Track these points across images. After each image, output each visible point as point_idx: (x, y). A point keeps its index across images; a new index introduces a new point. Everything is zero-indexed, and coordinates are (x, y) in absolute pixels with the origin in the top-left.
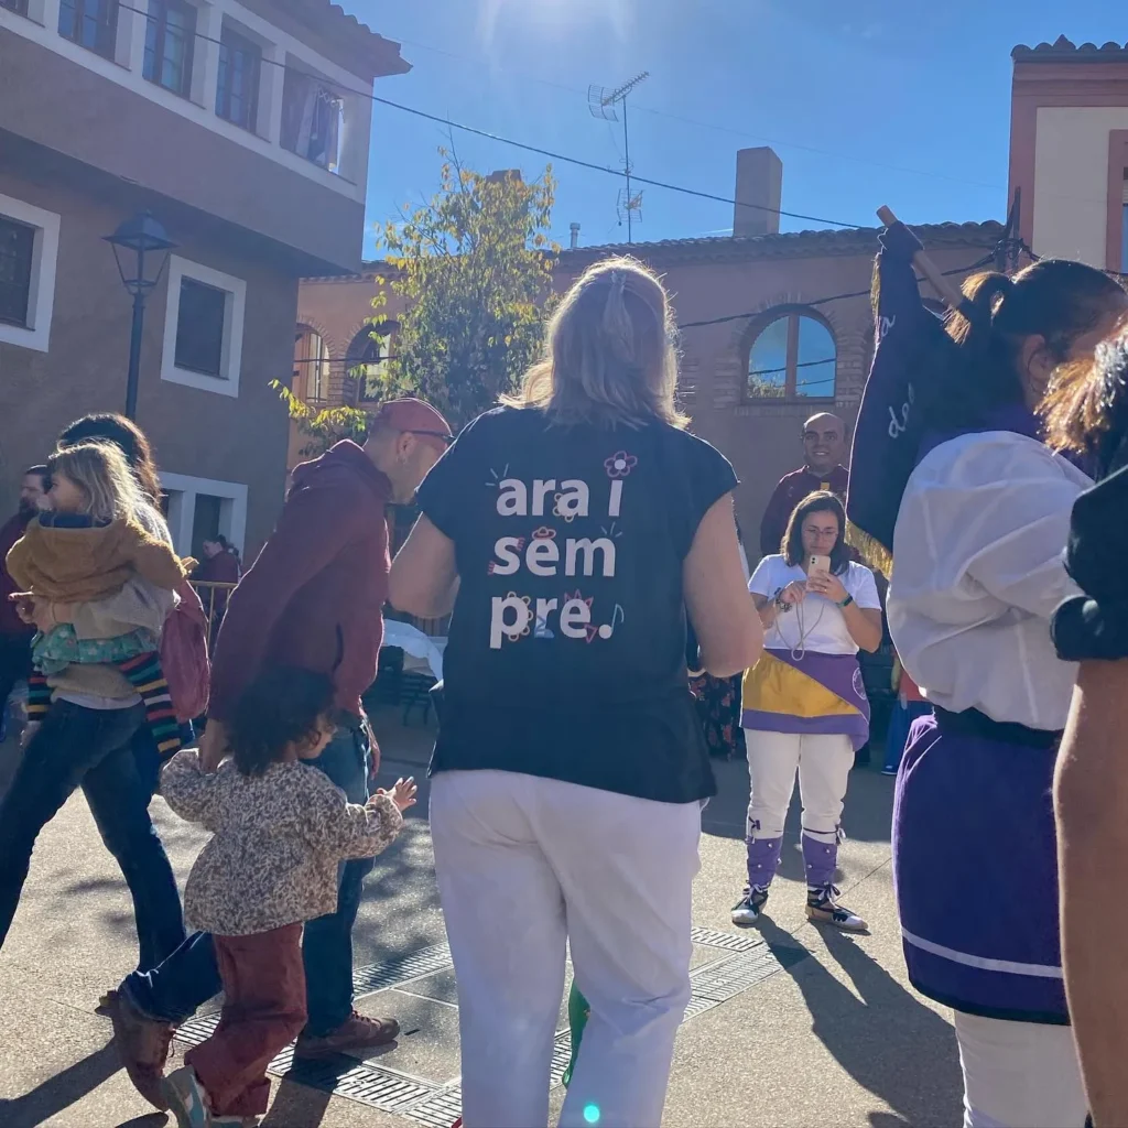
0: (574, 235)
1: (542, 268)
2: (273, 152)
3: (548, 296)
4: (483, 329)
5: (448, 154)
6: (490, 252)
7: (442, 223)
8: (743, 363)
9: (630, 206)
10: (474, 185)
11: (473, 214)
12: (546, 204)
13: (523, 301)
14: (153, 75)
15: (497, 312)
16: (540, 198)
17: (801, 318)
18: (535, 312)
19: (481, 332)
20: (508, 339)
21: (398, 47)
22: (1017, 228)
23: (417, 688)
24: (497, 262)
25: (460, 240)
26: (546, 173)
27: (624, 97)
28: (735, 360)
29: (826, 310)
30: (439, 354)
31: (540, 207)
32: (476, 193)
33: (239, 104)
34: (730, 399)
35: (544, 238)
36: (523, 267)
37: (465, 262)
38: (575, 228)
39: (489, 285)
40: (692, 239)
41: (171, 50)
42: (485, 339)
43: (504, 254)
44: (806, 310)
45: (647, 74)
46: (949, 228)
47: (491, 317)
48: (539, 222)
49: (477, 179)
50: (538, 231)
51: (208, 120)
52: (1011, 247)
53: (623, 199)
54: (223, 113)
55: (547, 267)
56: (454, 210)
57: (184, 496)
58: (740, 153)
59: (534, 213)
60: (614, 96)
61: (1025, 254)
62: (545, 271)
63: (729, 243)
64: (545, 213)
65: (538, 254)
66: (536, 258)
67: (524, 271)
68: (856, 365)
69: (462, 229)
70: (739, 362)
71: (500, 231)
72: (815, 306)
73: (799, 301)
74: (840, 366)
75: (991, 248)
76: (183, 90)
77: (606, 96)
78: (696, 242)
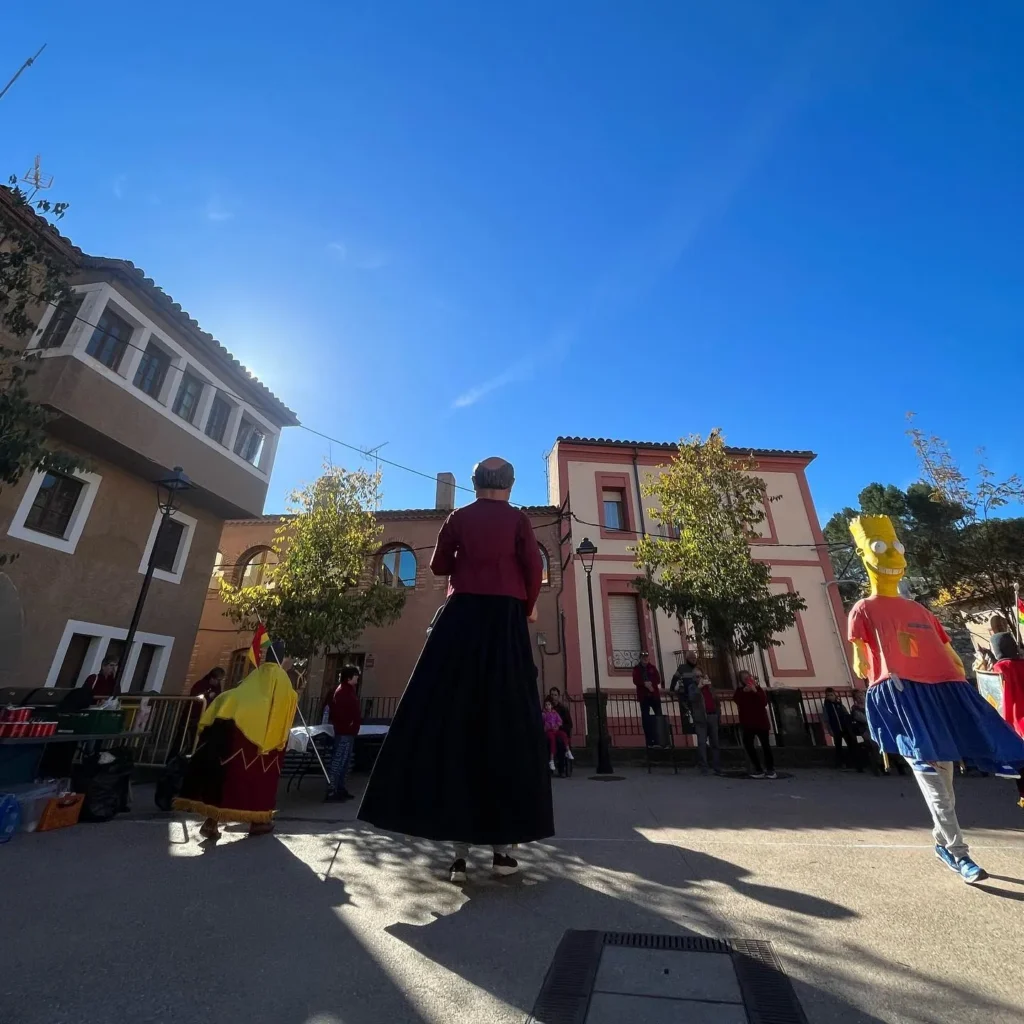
2: (230, 455)
14: (176, 410)
21: (295, 414)
23: (300, 760)
33: (217, 429)
41: (186, 400)
51: (201, 436)
54: (208, 433)
57: (103, 640)
76: (190, 419)
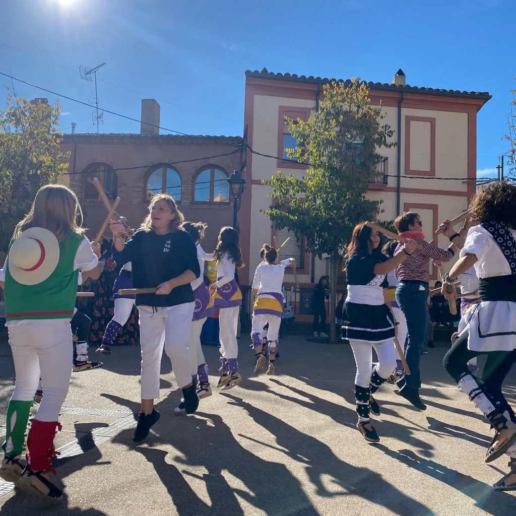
0: (73, 128)
1: (55, 142)
3: (58, 154)
4: (28, 166)
5: (11, 90)
6: (31, 134)
7: (8, 120)
8: (145, 186)
9: (98, 118)
10: (23, 105)
11: (23, 117)
12: (57, 115)
13: (46, 155)
15: (35, 160)
16: (54, 112)
17: (168, 169)
18: (52, 161)
19: (27, 168)
20: (39, 172)
22: (246, 140)
24: (34, 138)
25: (17, 128)
26: (56, 102)
27: (95, 72)
28: (141, 184)
29: (177, 166)
30: (7, 177)
31: (54, 116)
32: (24, 108)
34: (138, 200)
35: (56, 129)
36: (46, 140)
37: (19, 137)
38: (74, 125)
39: (31, 148)
40: (123, 134)
42: (29, 171)
43: (38, 135)
44: (169, 166)
45: (105, 63)
46: (223, 138)
47: (31, 162)
48: (54, 123)
49: (25, 102)
50: (53, 126)
52: (244, 147)
53: (95, 114)
55: (58, 141)
56: (14, 115)
58: (143, 101)
59: (53, 119)
60: (91, 71)
61: (249, 150)
62: (57, 143)
63: (138, 137)
64: (56, 119)
65: (53, 136)
66: (52, 137)
67: (47, 143)
68: (189, 188)
69: (18, 123)
70: (143, 185)
71: (36, 125)
72: (173, 165)
73: (166, 162)
74: (183, 189)
75: (237, 147)
77: (88, 70)
78: (125, 135)
